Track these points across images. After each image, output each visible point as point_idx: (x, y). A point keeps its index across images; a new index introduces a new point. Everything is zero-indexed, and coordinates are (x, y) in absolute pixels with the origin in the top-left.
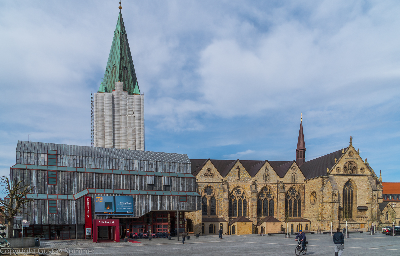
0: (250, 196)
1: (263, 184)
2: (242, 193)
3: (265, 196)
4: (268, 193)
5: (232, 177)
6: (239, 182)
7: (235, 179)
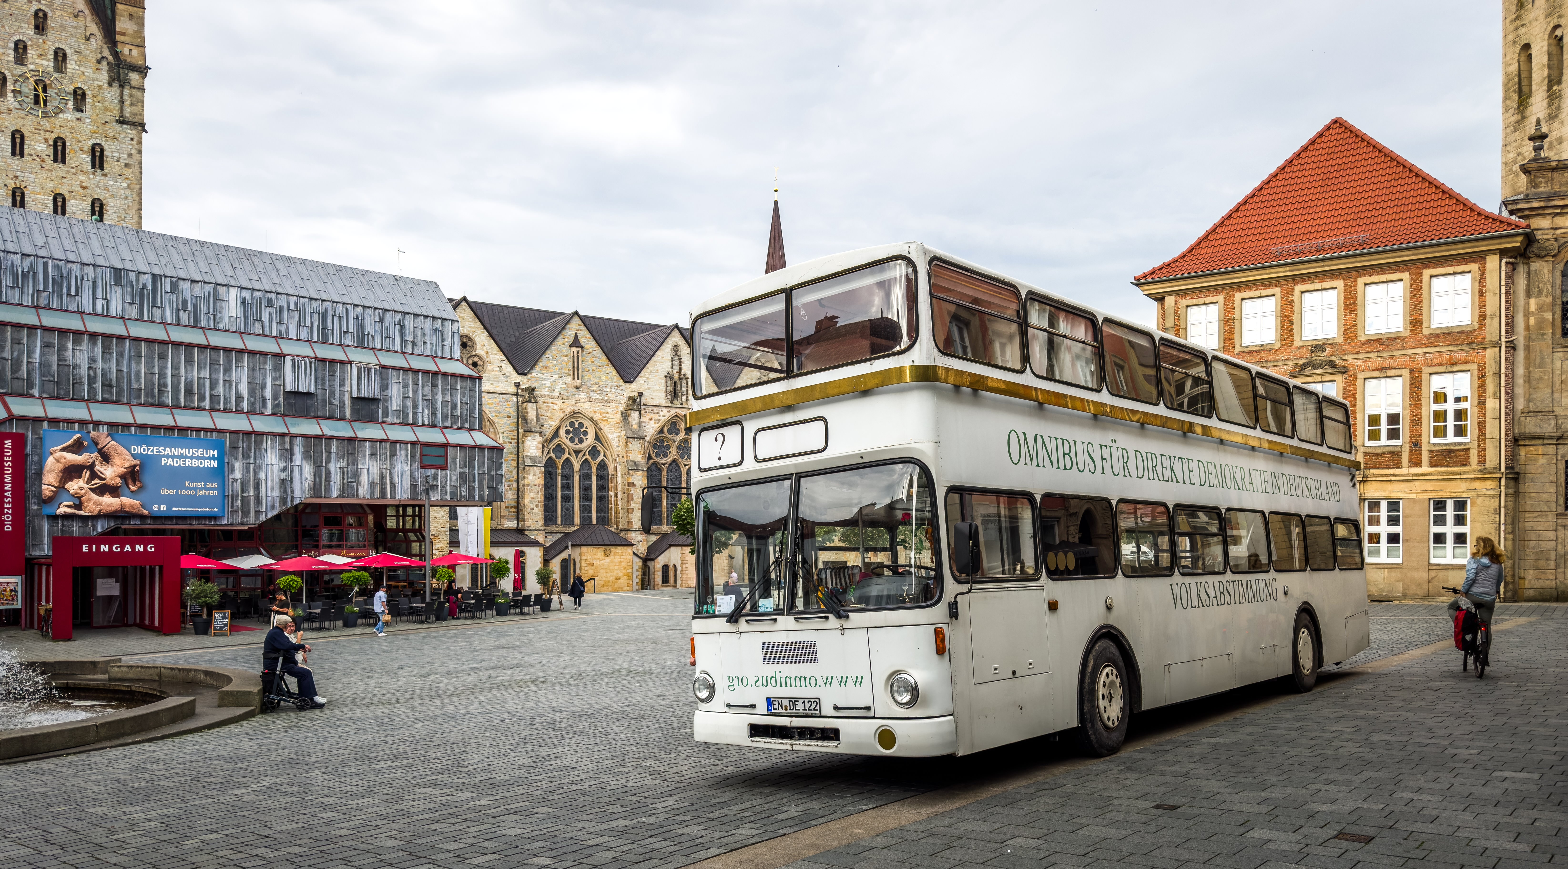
0: (621, 451)
1: (665, 410)
2: (590, 440)
3: (673, 454)
4: (681, 441)
5: (556, 377)
6: (582, 396)
7: (565, 386)
